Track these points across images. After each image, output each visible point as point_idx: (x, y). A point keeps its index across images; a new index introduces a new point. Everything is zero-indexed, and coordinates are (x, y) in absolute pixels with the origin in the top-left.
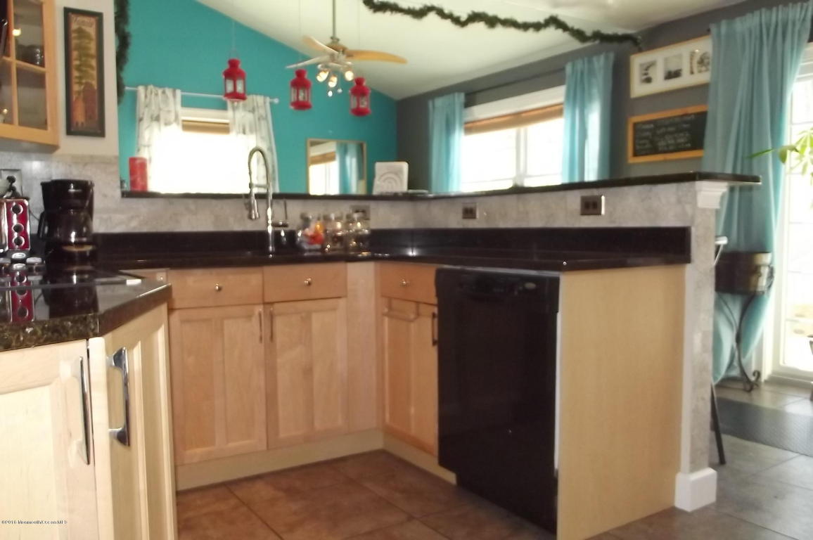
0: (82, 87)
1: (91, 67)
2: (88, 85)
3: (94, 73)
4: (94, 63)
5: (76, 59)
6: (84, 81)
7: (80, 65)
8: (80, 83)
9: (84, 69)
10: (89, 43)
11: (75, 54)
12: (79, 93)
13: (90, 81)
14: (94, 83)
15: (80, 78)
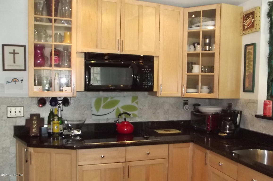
0: (249, 73)
1: (251, 65)
2: (250, 72)
3: (252, 67)
4: (252, 63)
5: (247, 63)
6: (249, 71)
7: (248, 65)
8: (248, 72)
9: (249, 66)
10: (251, 56)
11: (247, 61)
12: (247, 75)
13: (250, 71)
14: (252, 71)
15: (248, 70)
